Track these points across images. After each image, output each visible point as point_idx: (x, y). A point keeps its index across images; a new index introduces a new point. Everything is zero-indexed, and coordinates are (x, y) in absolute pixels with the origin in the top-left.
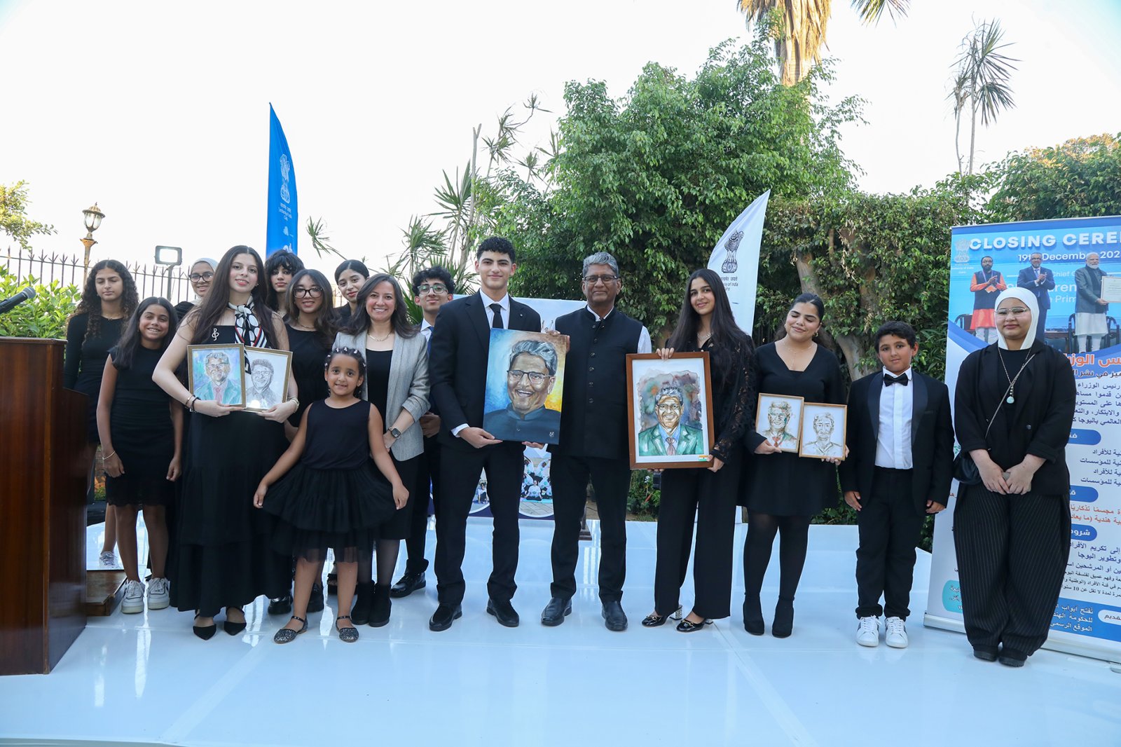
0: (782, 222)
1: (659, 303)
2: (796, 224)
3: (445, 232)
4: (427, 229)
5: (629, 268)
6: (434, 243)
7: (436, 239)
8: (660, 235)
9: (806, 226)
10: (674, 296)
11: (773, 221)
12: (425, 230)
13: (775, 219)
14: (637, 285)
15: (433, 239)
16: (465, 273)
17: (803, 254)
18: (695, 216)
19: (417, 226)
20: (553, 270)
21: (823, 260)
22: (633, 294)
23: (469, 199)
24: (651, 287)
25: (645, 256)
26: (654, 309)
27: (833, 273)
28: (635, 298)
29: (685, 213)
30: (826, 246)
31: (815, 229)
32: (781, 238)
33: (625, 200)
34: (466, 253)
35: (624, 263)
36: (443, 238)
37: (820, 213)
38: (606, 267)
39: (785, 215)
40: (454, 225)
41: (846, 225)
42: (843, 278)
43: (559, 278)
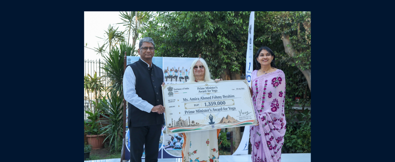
0: (277, 21)
1: (223, 59)
2: (283, 21)
3: (124, 32)
4: (116, 30)
5: (210, 44)
6: (120, 36)
7: (120, 35)
8: (223, 29)
9: (288, 22)
10: (229, 56)
11: (272, 21)
12: (115, 31)
13: (274, 20)
14: (213, 52)
15: (119, 35)
16: (135, 50)
17: (286, 35)
18: (239, 20)
19: (111, 30)
20: (177, 46)
21: (296, 37)
22: (212, 56)
23: (135, 17)
24: (219, 52)
25: (218, 39)
26: (221, 62)
27: (300, 42)
28: (213, 57)
29: (234, 19)
30: (297, 31)
31: (291, 23)
32: (276, 28)
33: (210, 14)
34: (135, 41)
35: (207, 42)
36: (123, 34)
37: (294, 16)
38: (151, 44)
39: (278, 18)
40: (129, 28)
41: (307, 21)
42: (305, 44)
43: (180, 50)
